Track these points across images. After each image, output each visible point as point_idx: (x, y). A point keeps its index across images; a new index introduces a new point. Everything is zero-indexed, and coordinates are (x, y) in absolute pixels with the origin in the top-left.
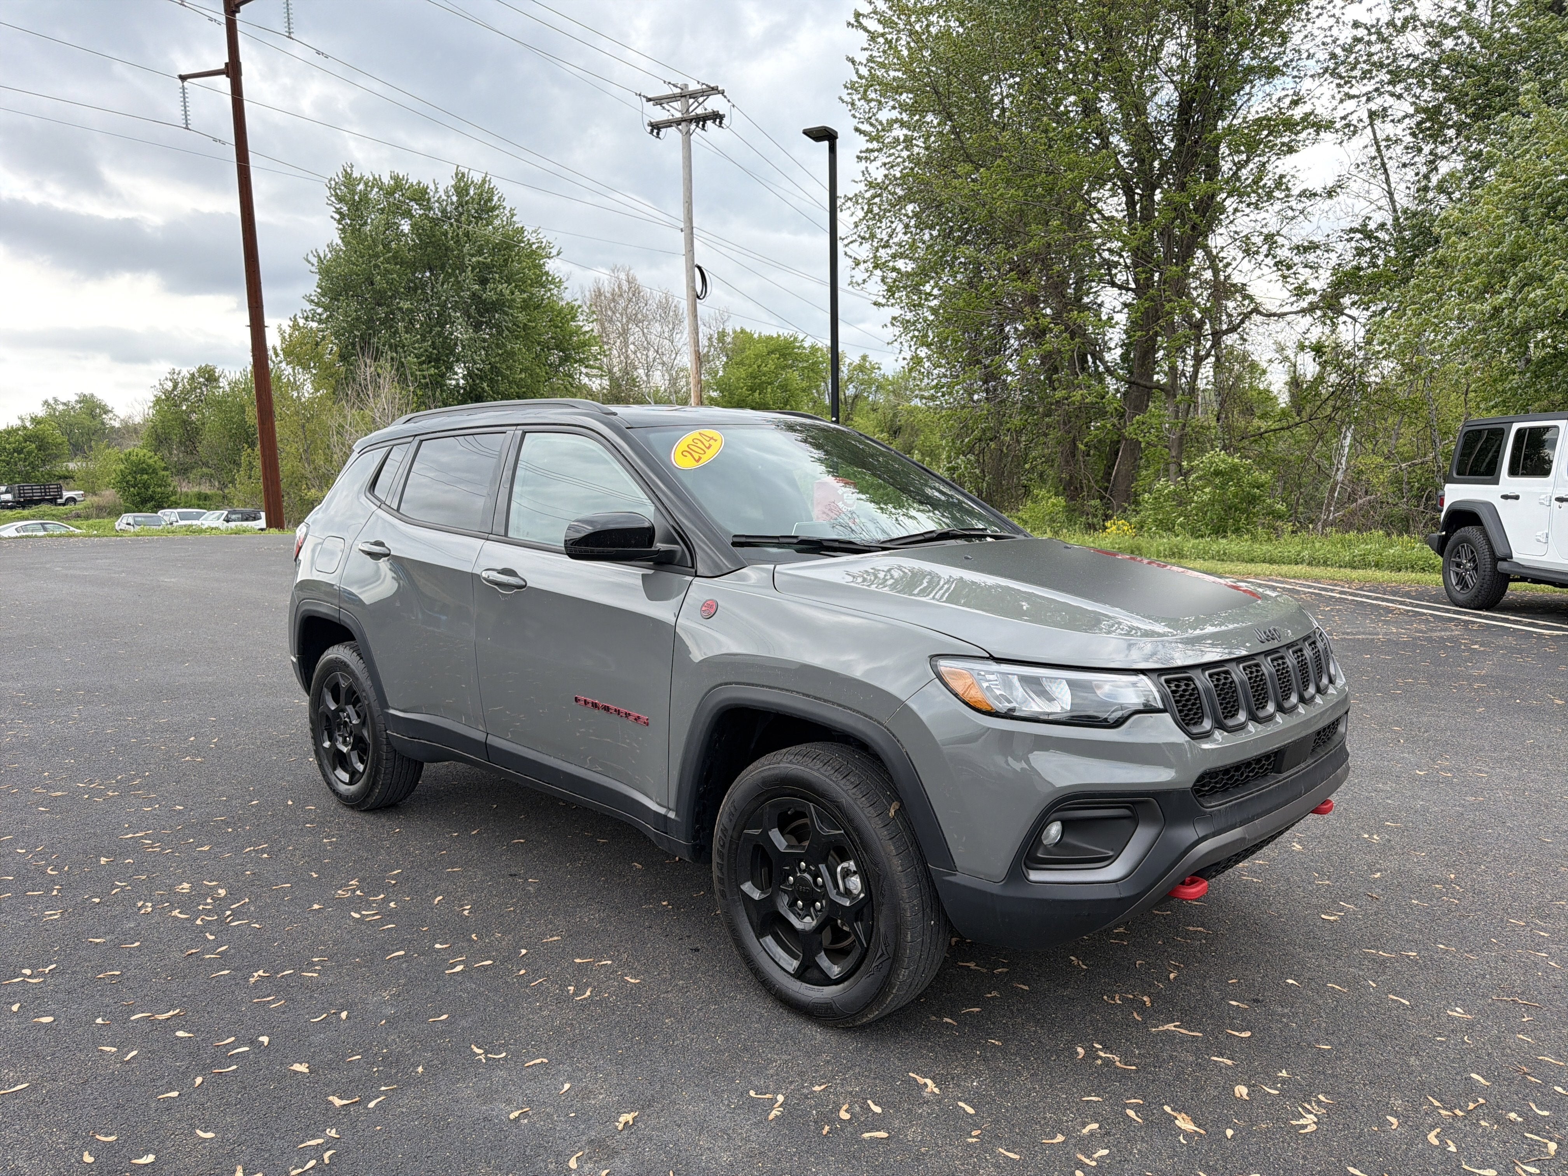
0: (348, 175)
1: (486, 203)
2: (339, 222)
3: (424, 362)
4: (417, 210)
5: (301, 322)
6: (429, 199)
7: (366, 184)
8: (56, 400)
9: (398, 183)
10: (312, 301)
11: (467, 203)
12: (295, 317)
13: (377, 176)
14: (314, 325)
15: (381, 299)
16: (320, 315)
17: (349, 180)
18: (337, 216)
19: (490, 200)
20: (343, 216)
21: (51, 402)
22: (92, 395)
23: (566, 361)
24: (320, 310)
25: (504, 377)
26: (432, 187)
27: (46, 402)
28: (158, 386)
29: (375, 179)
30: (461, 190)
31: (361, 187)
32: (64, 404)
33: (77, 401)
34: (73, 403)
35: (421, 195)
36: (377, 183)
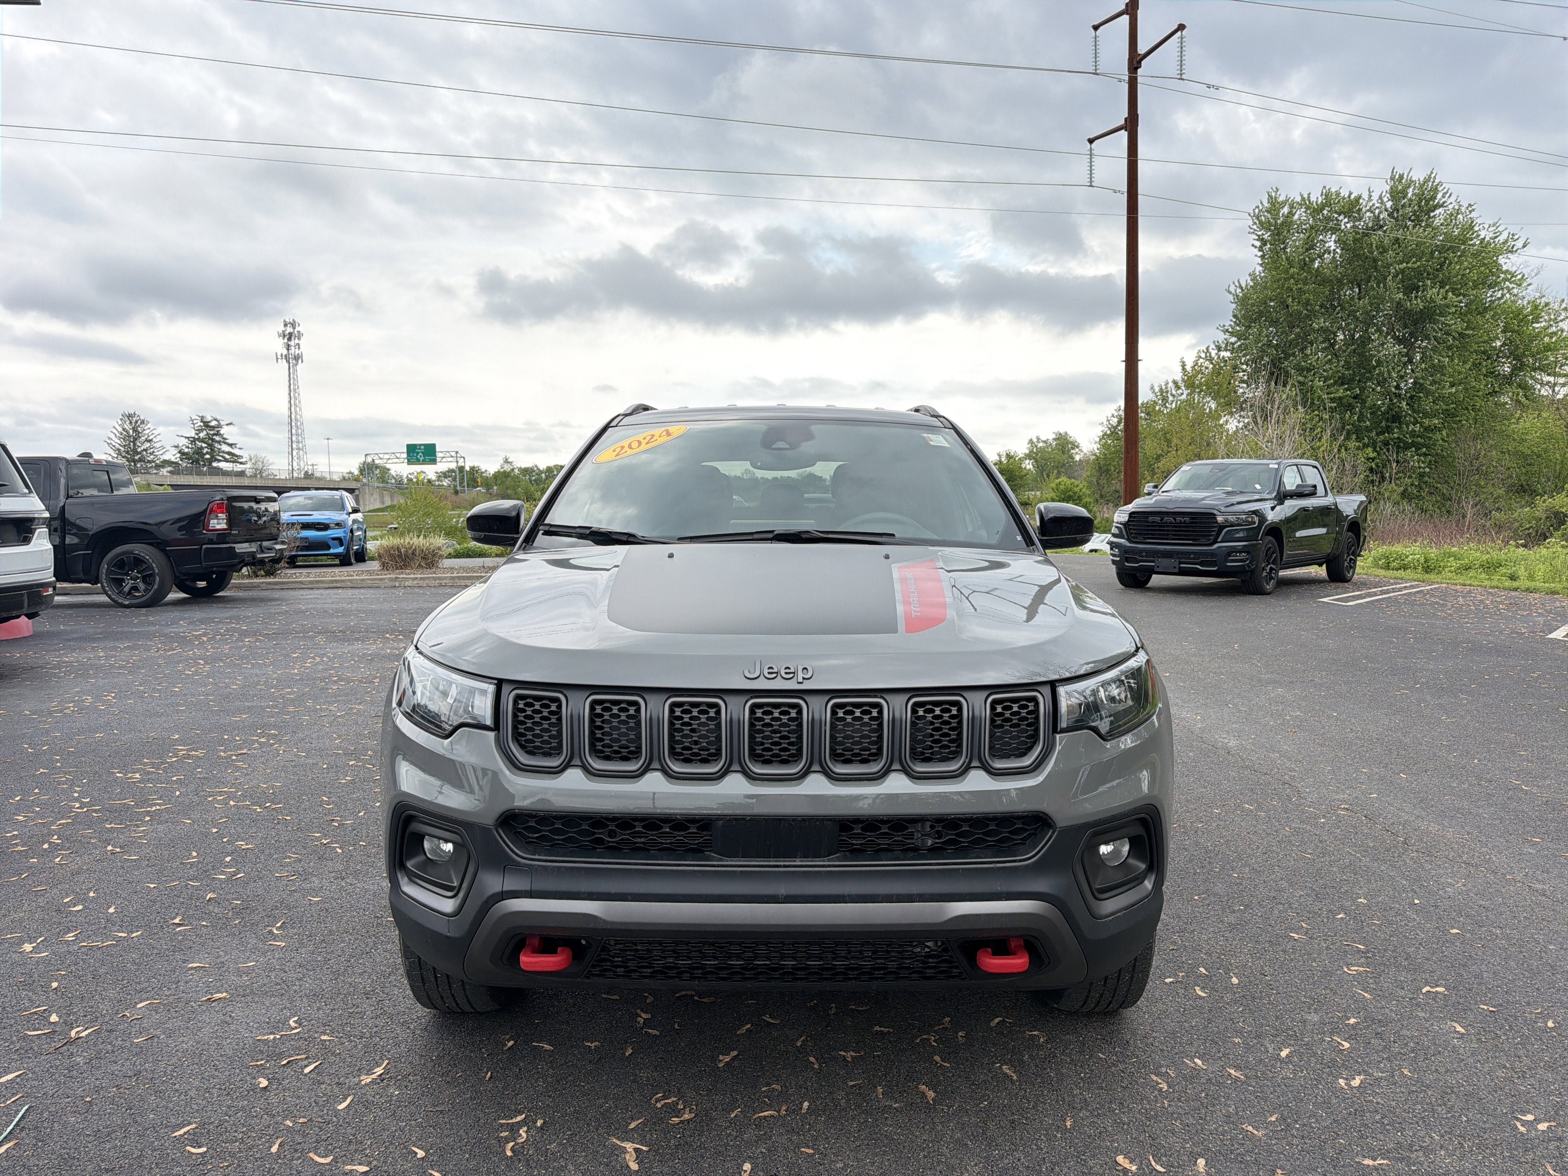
0: (1273, 201)
1: (1427, 202)
2: (1261, 249)
3: (1333, 385)
4: (1346, 224)
5: (1214, 353)
6: (1360, 210)
7: (1292, 207)
8: (1038, 439)
9: (1329, 199)
10: (1227, 330)
11: (1403, 206)
12: (1207, 348)
13: (1306, 196)
14: (1227, 354)
15: (1294, 321)
16: (1233, 344)
17: (1275, 205)
18: (1258, 244)
19: (1433, 198)
20: (1264, 242)
21: (1035, 440)
22: (1066, 433)
23: (1521, 369)
24: (1233, 339)
25: (1428, 393)
26: (1365, 196)
27: (1031, 442)
28: (1105, 423)
29: (1303, 199)
30: (1397, 194)
31: (1286, 210)
32: (1045, 442)
33: (1054, 439)
34: (1051, 441)
35: (1352, 208)
36: (1305, 203)
